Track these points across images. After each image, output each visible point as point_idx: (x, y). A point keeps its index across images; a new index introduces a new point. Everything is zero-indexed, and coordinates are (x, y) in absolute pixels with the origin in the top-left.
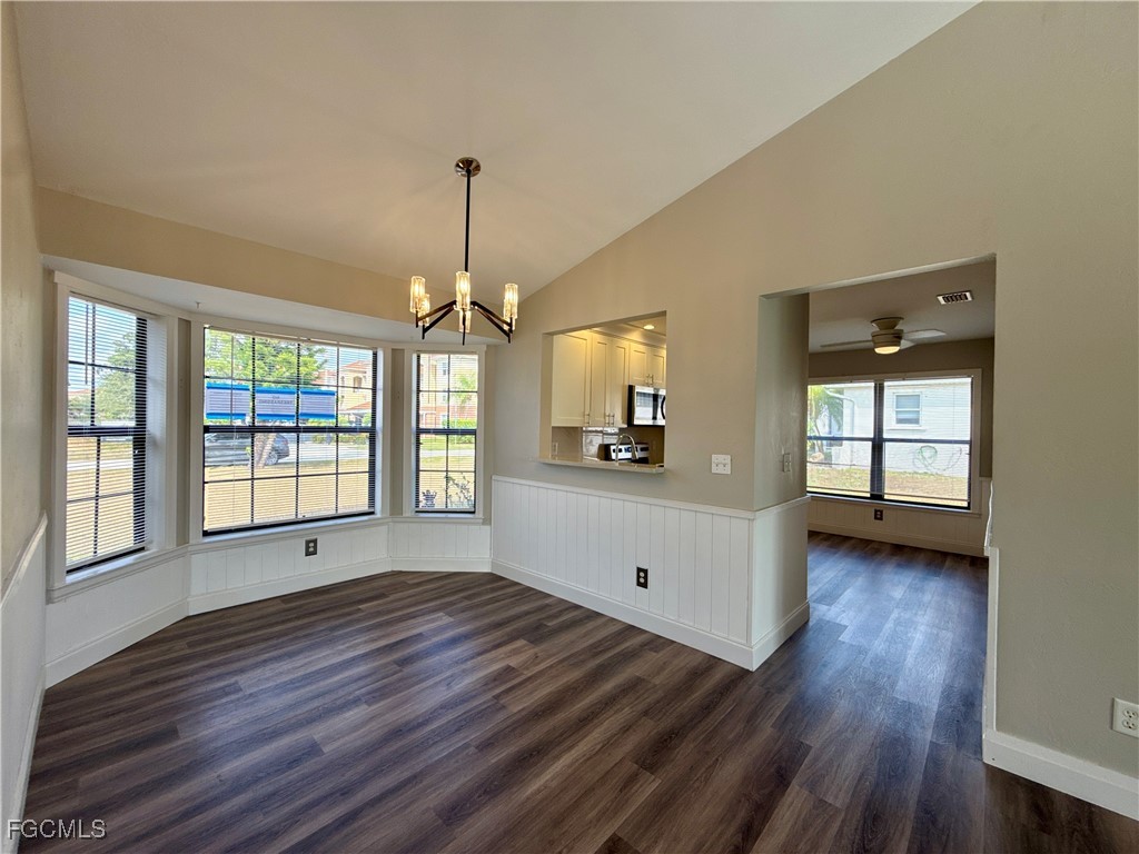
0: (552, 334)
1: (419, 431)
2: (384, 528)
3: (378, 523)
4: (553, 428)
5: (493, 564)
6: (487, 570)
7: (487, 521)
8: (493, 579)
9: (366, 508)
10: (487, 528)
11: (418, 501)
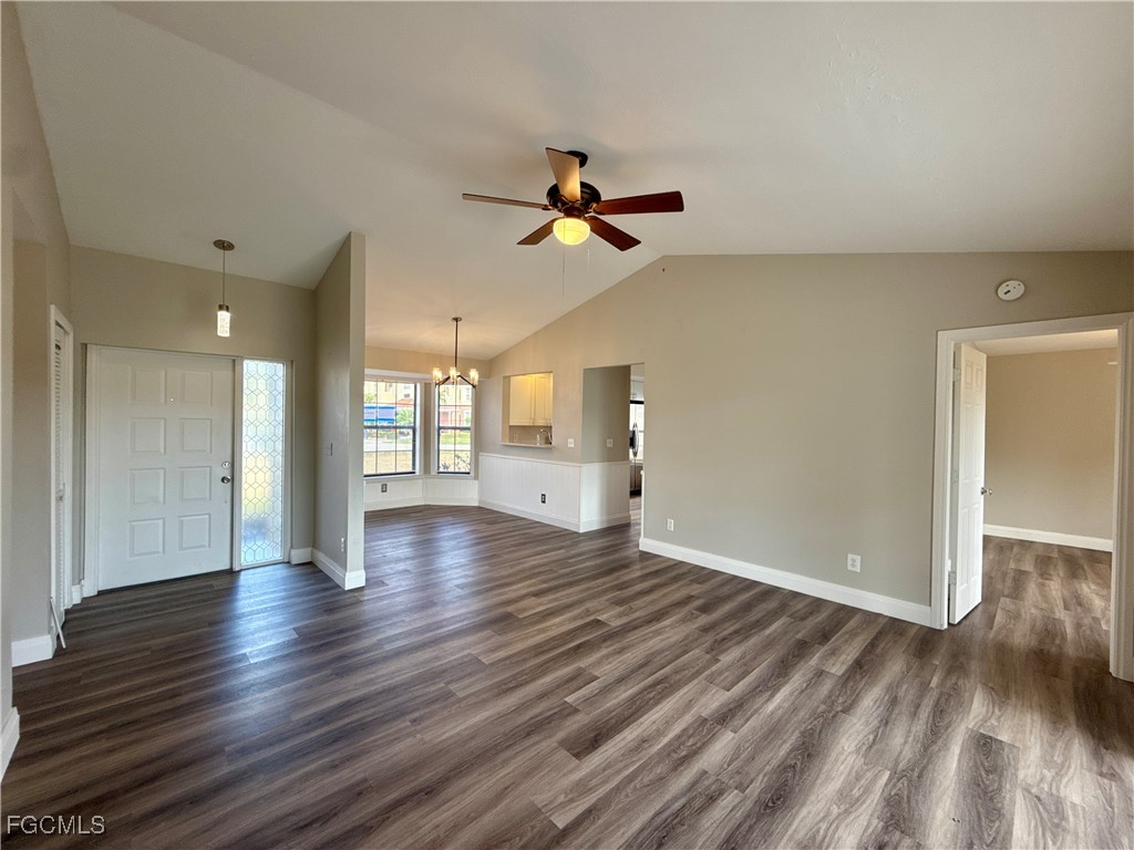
0: (509, 377)
1: (440, 428)
2: (420, 481)
3: (418, 478)
4: (510, 427)
5: (480, 502)
6: (476, 504)
7: (476, 478)
8: (480, 508)
9: (411, 470)
10: (476, 482)
11: (439, 467)
